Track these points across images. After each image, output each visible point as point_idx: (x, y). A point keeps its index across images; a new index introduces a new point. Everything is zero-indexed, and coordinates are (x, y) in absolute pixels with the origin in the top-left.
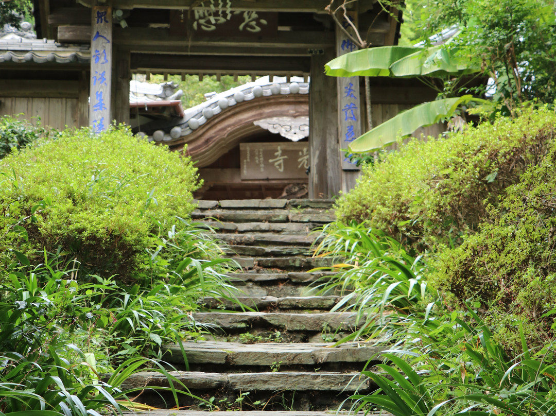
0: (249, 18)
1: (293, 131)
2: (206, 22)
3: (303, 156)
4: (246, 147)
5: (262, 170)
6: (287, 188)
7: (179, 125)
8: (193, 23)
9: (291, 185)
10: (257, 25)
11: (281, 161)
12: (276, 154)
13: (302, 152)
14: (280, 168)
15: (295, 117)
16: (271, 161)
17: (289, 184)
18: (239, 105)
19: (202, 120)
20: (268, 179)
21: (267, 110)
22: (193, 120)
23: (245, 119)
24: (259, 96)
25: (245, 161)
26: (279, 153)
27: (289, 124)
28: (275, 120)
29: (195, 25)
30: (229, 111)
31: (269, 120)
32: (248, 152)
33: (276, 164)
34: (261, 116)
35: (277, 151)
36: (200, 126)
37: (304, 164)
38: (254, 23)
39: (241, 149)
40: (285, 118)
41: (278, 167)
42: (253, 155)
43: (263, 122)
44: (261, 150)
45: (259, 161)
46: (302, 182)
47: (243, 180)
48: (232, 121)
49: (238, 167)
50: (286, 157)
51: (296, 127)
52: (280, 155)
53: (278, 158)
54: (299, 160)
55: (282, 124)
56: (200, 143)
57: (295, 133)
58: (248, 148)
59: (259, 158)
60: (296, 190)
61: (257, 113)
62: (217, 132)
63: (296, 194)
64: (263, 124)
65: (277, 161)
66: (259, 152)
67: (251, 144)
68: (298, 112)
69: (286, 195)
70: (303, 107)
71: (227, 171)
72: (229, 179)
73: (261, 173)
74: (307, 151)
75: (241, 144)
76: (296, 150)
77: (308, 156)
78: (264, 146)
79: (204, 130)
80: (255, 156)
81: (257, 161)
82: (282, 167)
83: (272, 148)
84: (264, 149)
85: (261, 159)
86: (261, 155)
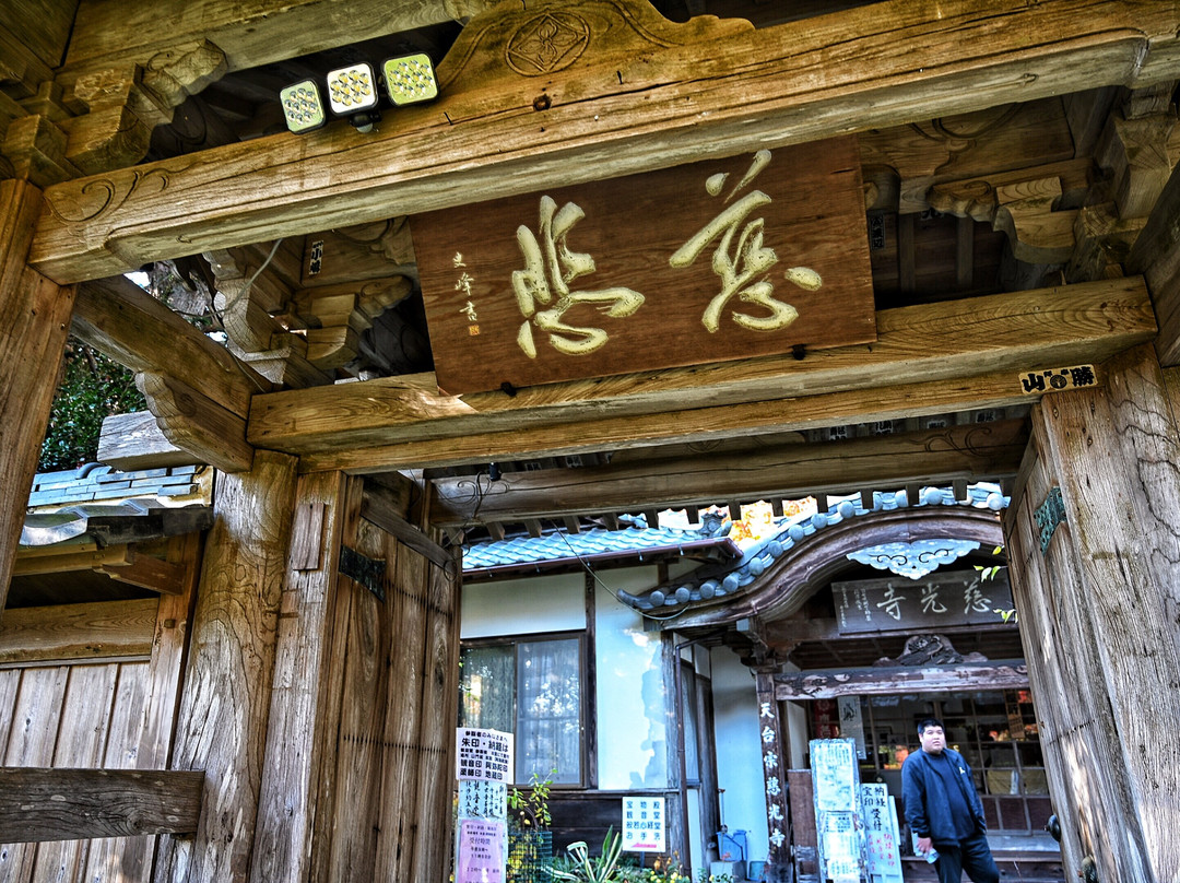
0: (739, 271)
1: (910, 563)
2: (562, 320)
3: (927, 594)
4: (840, 588)
5: (868, 618)
6: (909, 642)
7: (736, 570)
8: (516, 332)
9: (915, 638)
10: (774, 295)
11: (896, 604)
12: (886, 595)
13: (927, 589)
14: (896, 614)
15: (910, 542)
16: (879, 605)
17: (910, 636)
18: (820, 532)
19: (768, 561)
20: (879, 632)
21: (865, 536)
22: (757, 560)
23: (833, 552)
24: (849, 516)
25: (841, 607)
26: (891, 592)
27: (903, 553)
28: (878, 549)
29: (526, 339)
30: (807, 542)
31: (869, 550)
32: (844, 595)
33: (888, 609)
34: (856, 546)
35: (888, 590)
36: (765, 570)
37: (931, 605)
38: (761, 292)
39: (834, 590)
40: (894, 544)
41: (891, 613)
42: (852, 599)
43: (861, 554)
44: (863, 590)
45: (863, 606)
46: (931, 632)
47: (841, 635)
48: (814, 556)
49: (831, 616)
50: (902, 598)
51: (914, 557)
52: (892, 595)
53: (890, 601)
54: (923, 601)
55: (891, 554)
56: (770, 592)
57: (914, 567)
58: (844, 589)
59: (862, 601)
60: (924, 645)
61: (850, 540)
62: (793, 574)
63: (924, 650)
64: (861, 557)
65: (889, 605)
66: (861, 593)
67: (847, 583)
68: (914, 534)
69: (909, 652)
70: (921, 526)
71: (818, 622)
72: (821, 634)
73: (868, 622)
74: (933, 586)
75: (833, 584)
76: (915, 587)
77: (936, 594)
78: (866, 584)
79: (774, 574)
80: (855, 600)
81: (859, 607)
82: (899, 613)
83: (878, 586)
84: (867, 588)
85: (866, 603)
86: (863, 597)
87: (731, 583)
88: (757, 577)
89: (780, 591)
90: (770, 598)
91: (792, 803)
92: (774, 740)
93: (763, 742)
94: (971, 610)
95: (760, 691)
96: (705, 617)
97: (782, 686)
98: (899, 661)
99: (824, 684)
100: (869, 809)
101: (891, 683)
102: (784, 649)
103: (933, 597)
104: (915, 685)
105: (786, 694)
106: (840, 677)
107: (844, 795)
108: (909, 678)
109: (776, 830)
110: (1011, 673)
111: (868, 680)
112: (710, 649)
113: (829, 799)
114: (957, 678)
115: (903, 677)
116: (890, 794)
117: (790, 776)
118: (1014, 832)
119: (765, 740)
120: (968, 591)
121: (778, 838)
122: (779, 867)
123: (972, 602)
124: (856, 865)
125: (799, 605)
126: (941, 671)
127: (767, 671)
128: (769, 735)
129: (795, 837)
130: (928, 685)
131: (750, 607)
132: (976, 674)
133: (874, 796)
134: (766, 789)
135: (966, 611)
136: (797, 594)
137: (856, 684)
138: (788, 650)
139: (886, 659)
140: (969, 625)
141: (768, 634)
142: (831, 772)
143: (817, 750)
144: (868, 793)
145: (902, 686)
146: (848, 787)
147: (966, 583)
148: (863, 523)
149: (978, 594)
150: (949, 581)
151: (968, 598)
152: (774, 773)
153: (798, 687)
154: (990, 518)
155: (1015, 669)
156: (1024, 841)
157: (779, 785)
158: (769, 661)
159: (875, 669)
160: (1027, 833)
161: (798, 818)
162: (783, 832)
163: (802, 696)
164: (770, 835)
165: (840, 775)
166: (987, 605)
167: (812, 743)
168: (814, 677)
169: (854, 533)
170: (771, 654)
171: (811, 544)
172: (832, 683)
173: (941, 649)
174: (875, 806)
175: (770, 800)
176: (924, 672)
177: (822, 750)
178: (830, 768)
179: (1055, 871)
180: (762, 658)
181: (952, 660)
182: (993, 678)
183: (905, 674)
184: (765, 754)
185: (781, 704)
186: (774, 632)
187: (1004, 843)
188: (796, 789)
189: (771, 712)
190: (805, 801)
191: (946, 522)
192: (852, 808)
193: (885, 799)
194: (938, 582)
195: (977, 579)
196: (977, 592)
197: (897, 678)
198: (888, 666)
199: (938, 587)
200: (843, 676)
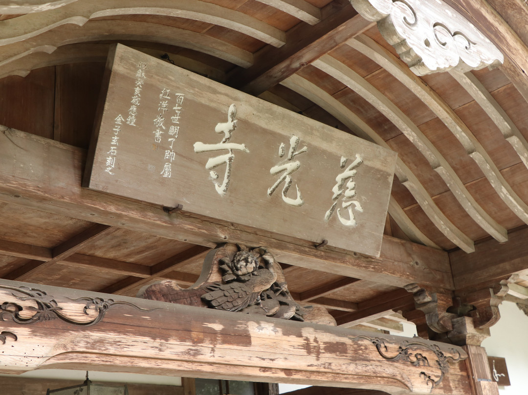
4: (134, 68)
5: (168, 170)
11: (227, 156)
12: (220, 127)
14: (219, 178)
16: (199, 146)
20: (173, 211)
25: (119, 119)
26: (228, 126)
32: (137, 90)
33: (211, 162)
35: (224, 118)
37: (283, 182)
39: (118, 67)
41: (213, 174)
42: (149, 107)
44: (181, 96)
45: (165, 136)
50: (241, 147)
52: (227, 135)
53: (220, 146)
54: (273, 170)
58: (140, 74)
59: (168, 123)
60: (250, 267)
63: (247, 279)
65: (215, 153)
66: (172, 102)
67: (153, 61)
69: (219, 277)
73: (163, 181)
74: (299, 144)
75: (120, 50)
76: (273, 134)
77: (297, 163)
80: (156, 112)
81: (158, 133)
82: (226, 181)
83: (212, 101)
84: (190, 97)
85: (173, 130)
86: (174, 113)
94: (333, 216)
99: (23, 322)
101: (188, 345)
103: (291, 166)
106: (72, 308)
114: (305, 353)
115: (214, 332)
120: (340, 177)
123: (340, 199)
126: (280, 331)
130: (255, 360)
135: (327, 215)
137: (111, 336)
145: (209, 357)
147: (342, 161)
149: (350, 189)
150: (324, 145)
151: (336, 190)
155: (378, 346)
166: (356, 214)
172: (47, 320)
173: (273, 285)
176: (253, 329)
183: (218, 327)
194: (308, 139)
195: (358, 159)
196: (350, 184)
197: (201, 336)
198: (176, 301)
199: (305, 148)
200: (80, 306)
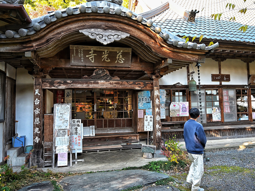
1: (104, 38)
4: (73, 48)
6: (95, 71)
9: (98, 70)
11: (93, 57)
12: (90, 53)
14: (92, 60)
15: (105, 30)
16: (87, 56)
17: (96, 69)
18: (69, 17)
20: (85, 66)
23: (74, 28)
24: (83, 12)
25: (73, 55)
26: (92, 52)
27: (102, 33)
28: (93, 30)
30: (63, 21)
31: (88, 30)
32: (74, 51)
33: (90, 58)
34: (84, 27)
35: (91, 51)
36: (42, 29)
37: (105, 58)
39: (70, 48)
40: (99, 29)
41: (91, 60)
42: (77, 52)
44: (82, 50)
45: (81, 56)
46: (103, 68)
47: (71, 66)
48: (65, 28)
49: (68, 59)
50: (95, 54)
51: (106, 36)
52: (92, 53)
53: (91, 55)
54: (103, 57)
55: (97, 33)
56: (43, 41)
57: (105, 40)
59: (81, 54)
60: (100, 72)
61: (81, 25)
62: (55, 35)
63: (100, 74)
64: (85, 32)
65: (90, 57)
67: (76, 46)
68: (107, 27)
69: (95, 74)
70: (110, 24)
71: (63, 60)
72: (63, 65)
73: (82, 62)
74: (107, 52)
75: (70, 46)
76: (101, 51)
77: (108, 55)
78: (83, 47)
79: (45, 32)
81: (80, 56)
82: (93, 60)
83: (88, 49)
84: (83, 49)
85: (82, 55)
86: (82, 52)
87: (23, 32)
88: (37, 31)
89: (47, 41)
90: (43, 44)
91: (45, 126)
92: (39, 104)
93: (34, 104)
94: (118, 62)
95: (35, 85)
96: (8, 48)
97: (45, 83)
98: (91, 77)
99: (62, 84)
100: (74, 128)
101: (87, 85)
102: (48, 69)
104: (95, 86)
105: (47, 86)
106: (69, 81)
107: (65, 123)
108: (94, 83)
109: (37, 137)
110: (126, 83)
111: (79, 83)
112: (16, 68)
113: (59, 125)
114: (110, 84)
115: (92, 83)
116: (82, 123)
117: (45, 117)
118: (111, 128)
119: (36, 104)
120: (118, 55)
121: (37, 140)
122: (37, 150)
123: (119, 59)
124: (67, 148)
125: (55, 53)
126: (105, 82)
127: (39, 77)
128: (37, 102)
129: (45, 138)
130: (100, 86)
131: (32, 47)
132: (115, 83)
133: (76, 124)
134: (34, 122)
135: (116, 62)
136: (55, 47)
137: (75, 84)
138: (49, 70)
139: (86, 76)
140: (116, 67)
141: (41, 63)
142: (61, 115)
143: (57, 107)
144: (74, 122)
145: (91, 86)
146: (67, 121)
147: (118, 52)
148: (88, 17)
149: (121, 57)
150: (113, 51)
151: (117, 57)
152: (38, 116)
153: (52, 84)
154: (136, 25)
155: (128, 82)
156: (113, 130)
157: (40, 121)
158: (40, 73)
159: (82, 79)
160: (114, 128)
161: (47, 131)
162: (39, 137)
163: (53, 88)
164: (34, 139)
165: (64, 116)
166: (123, 61)
167: (55, 105)
168: (59, 81)
169: (83, 22)
170: (42, 70)
171: (65, 22)
172: (65, 83)
173: (106, 74)
174: (76, 127)
175: (35, 126)
176: (99, 82)
177: (58, 108)
178: (61, 114)
179: (121, 138)
180: (38, 72)
181: (109, 78)
182: (121, 85)
184: (35, 109)
185: (44, 91)
186: (44, 62)
187: (108, 131)
188: (46, 121)
189: (39, 93)
190: (50, 125)
191: (120, 24)
192: (68, 128)
193: (80, 124)
194: (109, 50)
195: (122, 51)
196: (121, 56)
197: (89, 83)
198: (87, 79)
199: (109, 52)
200: (70, 81)
